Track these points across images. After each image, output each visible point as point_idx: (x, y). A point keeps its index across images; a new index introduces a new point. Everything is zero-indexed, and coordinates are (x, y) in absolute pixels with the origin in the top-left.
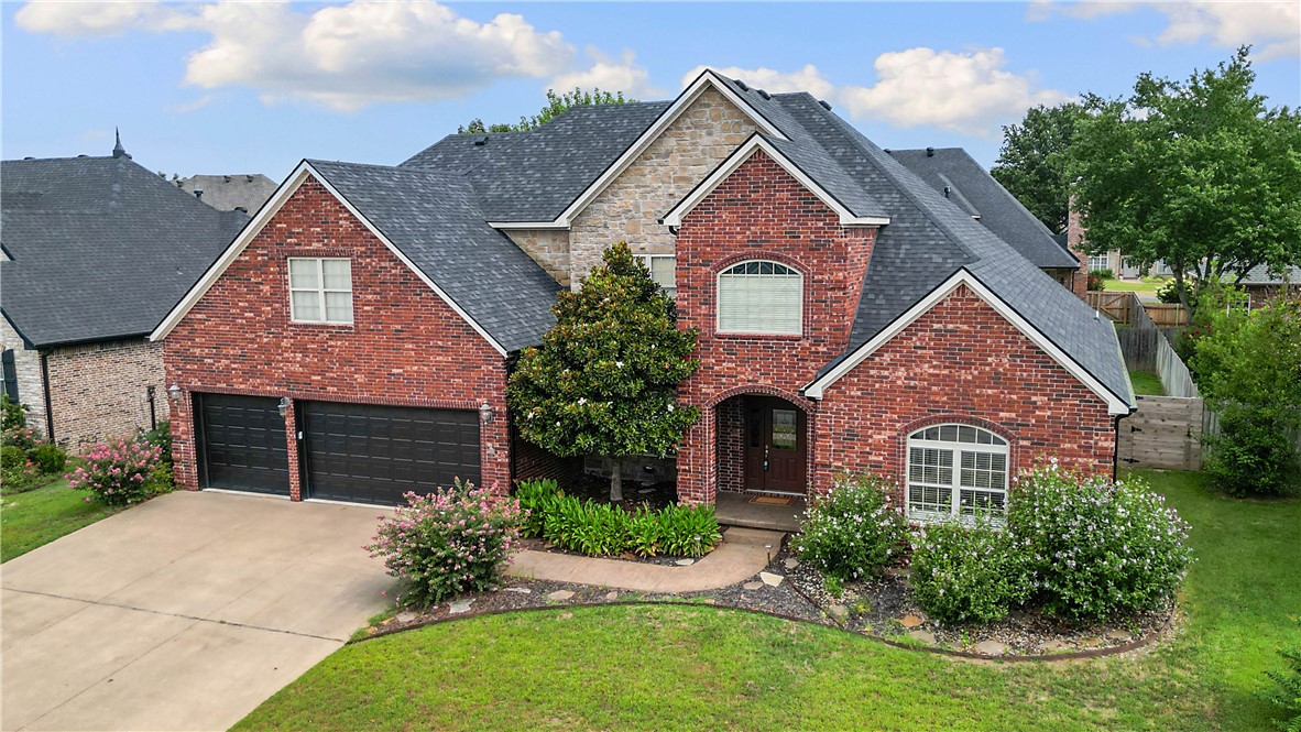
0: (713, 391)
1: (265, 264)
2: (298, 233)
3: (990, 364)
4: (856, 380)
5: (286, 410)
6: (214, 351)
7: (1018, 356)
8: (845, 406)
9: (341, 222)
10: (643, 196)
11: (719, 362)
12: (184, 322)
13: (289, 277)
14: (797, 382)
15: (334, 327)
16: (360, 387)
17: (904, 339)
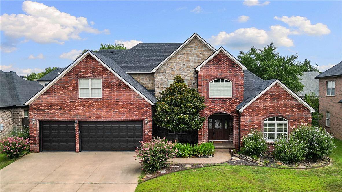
0: (208, 113)
1: (71, 81)
2: (83, 71)
3: (283, 102)
4: (251, 107)
5: (76, 124)
6: (49, 107)
7: (290, 100)
8: (248, 114)
9: (99, 68)
10: (176, 65)
11: (210, 105)
12: (38, 99)
13: (79, 84)
14: (231, 109)
15: (95, 99)
16: (103, 116)
17: (263, 96)
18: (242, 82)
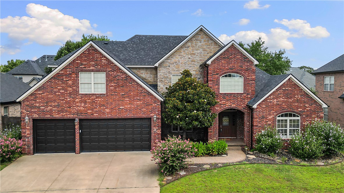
0: (219, 109)
1: (70, 74)
2: (85, 64)
3: (296, 98)
4: (264, 103)
5: (77, 122)
6: (45, 104)
7: (302, 95)
8: (262, 110)
9: (102, 61)
10: (181, 58)
11: (221, 101)
13: (79, 78)
14: (242, 105)
15: (98, 94)
16: (108, 113)
17: (276, 92)
18: (254, 77)
